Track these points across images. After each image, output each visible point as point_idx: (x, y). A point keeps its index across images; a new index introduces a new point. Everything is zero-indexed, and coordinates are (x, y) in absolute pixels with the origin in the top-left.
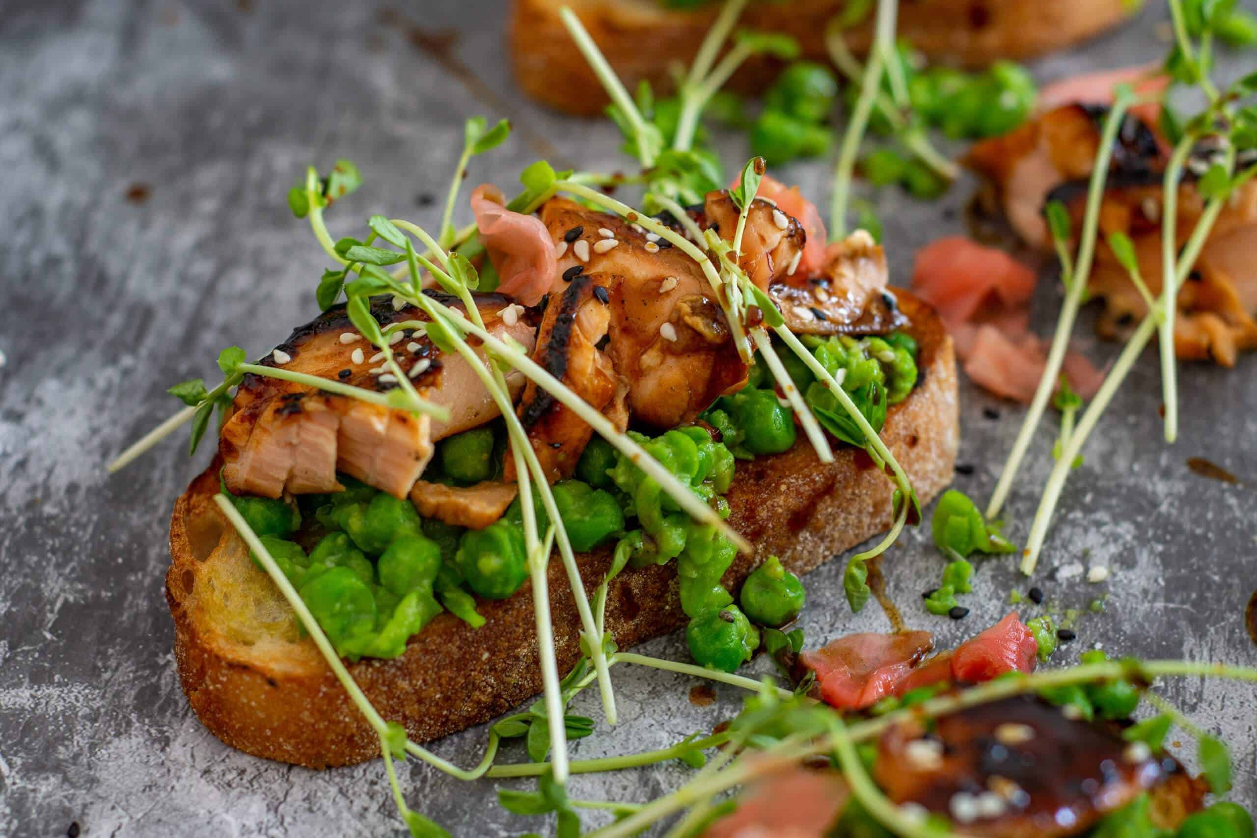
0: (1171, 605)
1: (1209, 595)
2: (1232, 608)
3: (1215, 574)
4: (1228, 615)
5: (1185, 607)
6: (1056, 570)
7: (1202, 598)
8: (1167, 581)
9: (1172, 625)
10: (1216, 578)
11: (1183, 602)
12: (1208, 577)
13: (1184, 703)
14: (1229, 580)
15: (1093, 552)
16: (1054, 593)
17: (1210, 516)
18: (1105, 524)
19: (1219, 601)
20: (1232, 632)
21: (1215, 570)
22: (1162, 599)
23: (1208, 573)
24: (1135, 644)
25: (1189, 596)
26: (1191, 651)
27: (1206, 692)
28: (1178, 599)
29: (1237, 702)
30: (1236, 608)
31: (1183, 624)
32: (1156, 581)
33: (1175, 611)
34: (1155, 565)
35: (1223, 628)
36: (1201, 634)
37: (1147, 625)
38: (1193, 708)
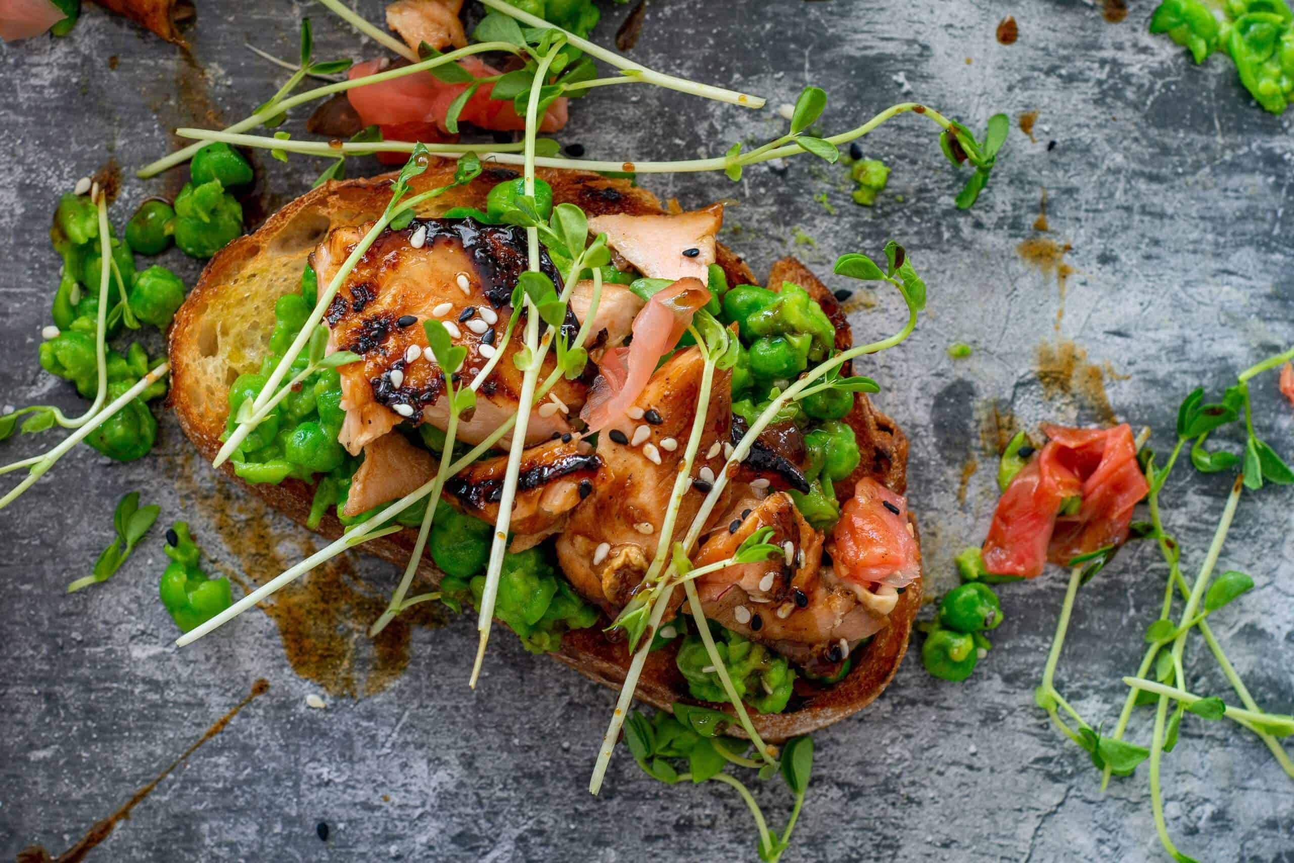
0: (807, 66)
1: (790, 33)
2: (804, 13)
3: (763, 28)
4: (812, 17)
5: (807, 53)
6: (773, 169)
7: (795, 39)
8: (777, 70)
9: (831, 65)
10: (768, 26)
11: (802, 56)
12: (767, 35)
13: (921, 55)
14: (770, 15)
15: (749, 137)
16: (802, 170)
17: (690, 31)
18: (712, 126)
19: (795, 25)
20: (831, 13)
21: (758, 27)
22: (800, 75)
23: (762, 34)
24: (858, 97)
25: (794, 51)
26: (859, 49)
27: (906, 37)
28: (798, 60)
29: (912, 10)
30: (803, 10)
31: (827, 56)
32: (779, 80)
33: (812, 63)
34: (759, 80)
35: (828, 21)
36: (837, 40)
37: (833, 88)
38: (925, 47)
